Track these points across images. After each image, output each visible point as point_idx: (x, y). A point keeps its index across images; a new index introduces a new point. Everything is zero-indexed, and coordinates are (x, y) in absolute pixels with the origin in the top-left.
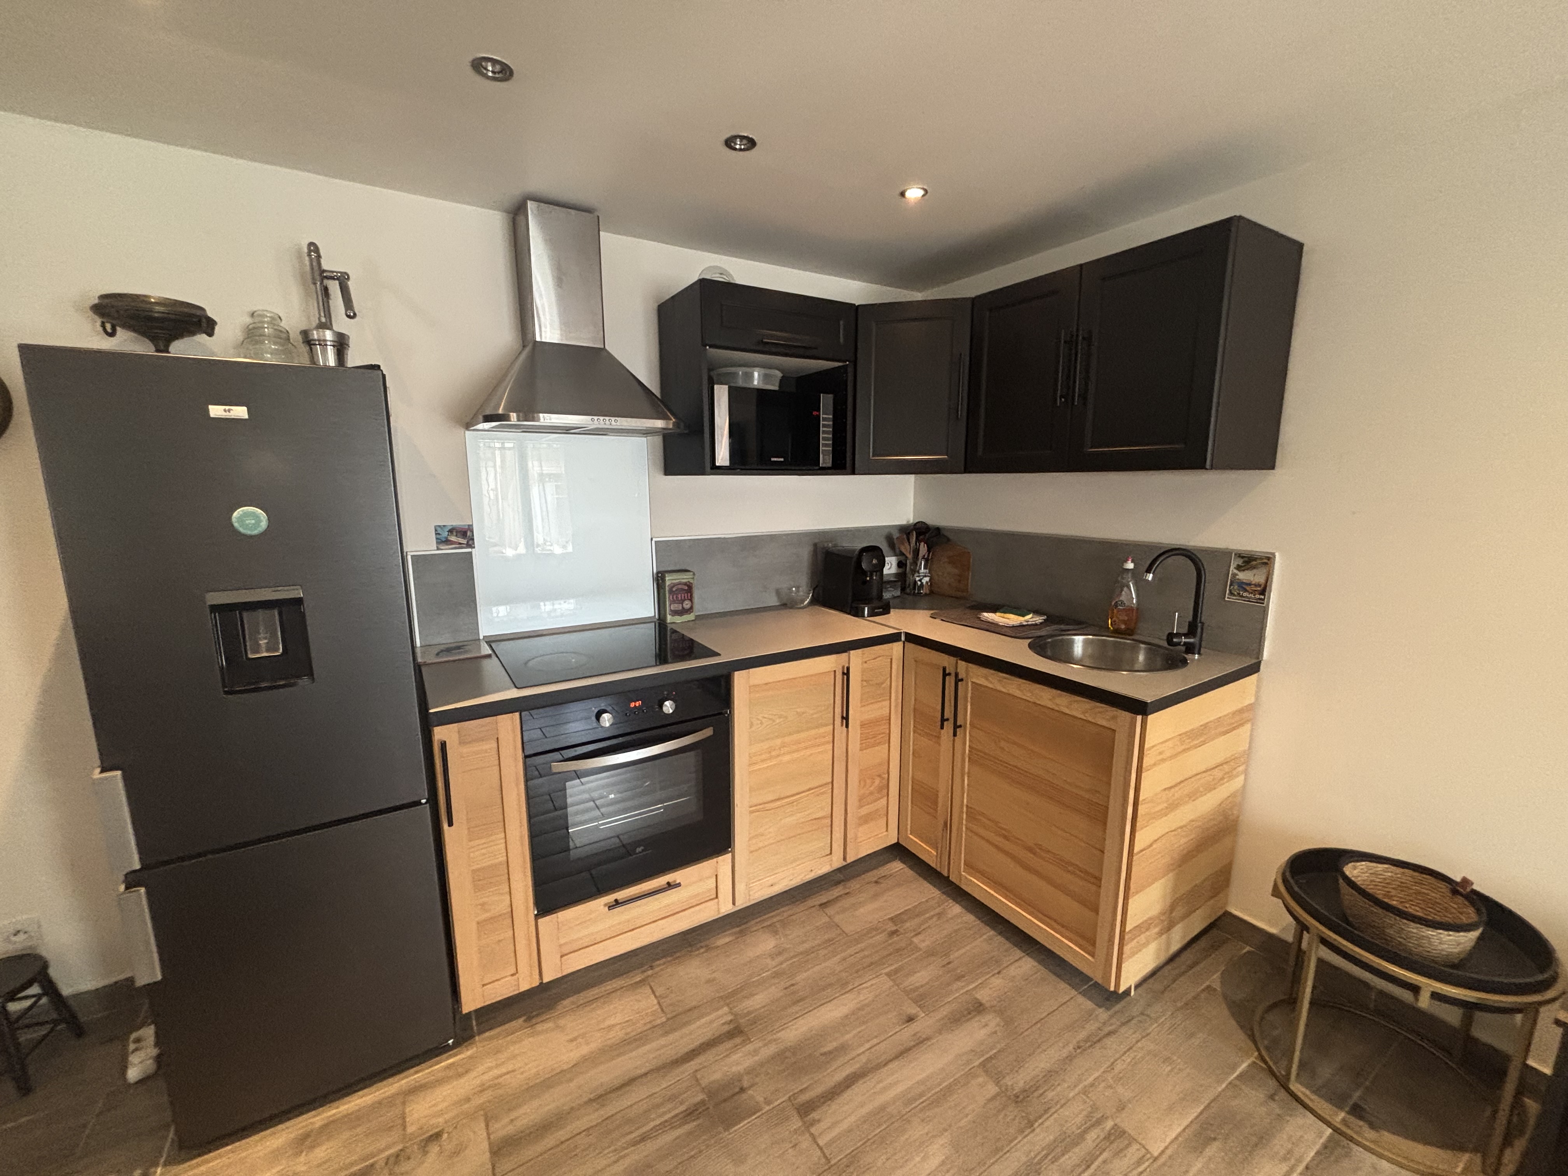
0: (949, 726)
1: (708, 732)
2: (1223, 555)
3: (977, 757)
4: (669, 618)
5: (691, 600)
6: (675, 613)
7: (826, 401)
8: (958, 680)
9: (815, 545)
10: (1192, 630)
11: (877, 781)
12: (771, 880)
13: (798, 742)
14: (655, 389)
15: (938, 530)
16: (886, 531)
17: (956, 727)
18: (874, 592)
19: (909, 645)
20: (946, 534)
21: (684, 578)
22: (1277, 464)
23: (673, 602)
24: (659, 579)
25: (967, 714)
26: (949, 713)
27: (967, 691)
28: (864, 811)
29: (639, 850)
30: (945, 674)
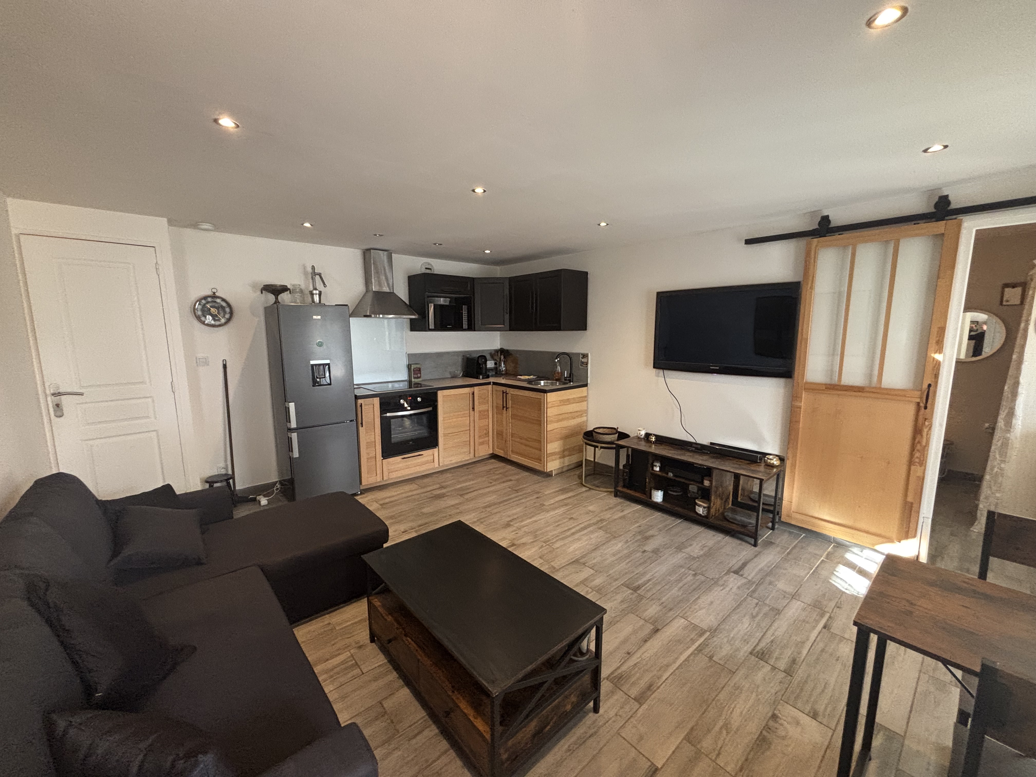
0: (505, 409)
1: (430, 409)
2: (578, 354)
3: (514, 416)
4: (413, 380)
5: (420, 374)
6: (415, 378)
7: (465, 308)
8: (507, 394)
9: (464, 356)
10: (570, 377)
11: (485, 431)
12: (450, 459)
13: (459, 415)
14: (407, 302)
15: (507, 350)
16: (489, 352)
17: (507, 408)
18: (484, 372)
19: (494, 386)
20: (511, 352)
21: (418, 366)
22: (587, 328)
23: (414, 374)
24: (409, 367)
25: (510, 403)
26: (505, 405)
27: (509, 396)
28: (481, 440)
29: (411, 443)
30: (503, 393)
